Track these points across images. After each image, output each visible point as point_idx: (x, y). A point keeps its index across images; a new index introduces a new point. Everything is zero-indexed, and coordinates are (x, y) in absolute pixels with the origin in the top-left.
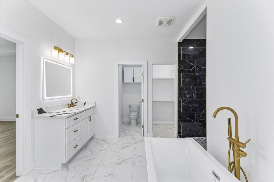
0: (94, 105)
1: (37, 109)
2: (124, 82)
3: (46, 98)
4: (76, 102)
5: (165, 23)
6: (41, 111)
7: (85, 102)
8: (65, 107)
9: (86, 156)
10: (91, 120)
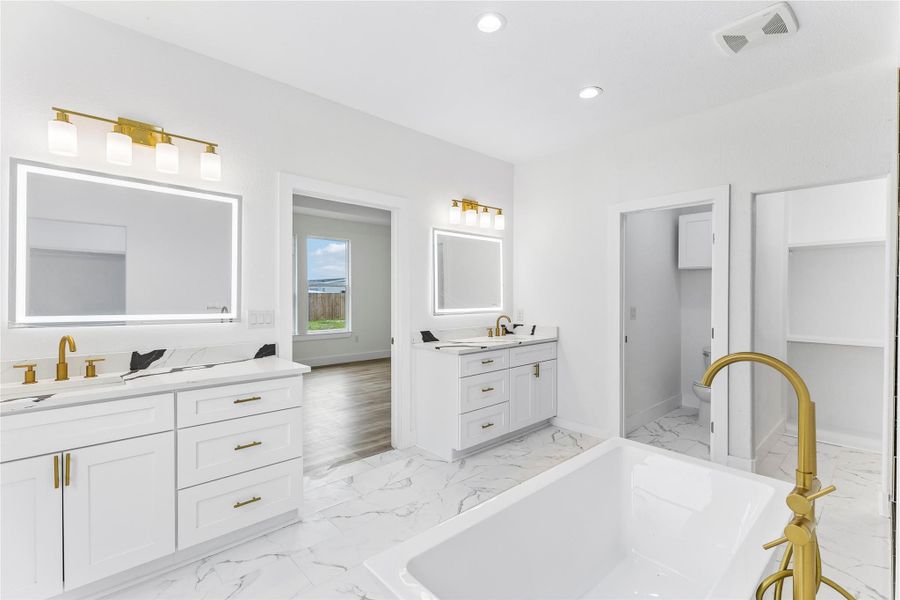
0: (553, 335)
1: (422, 333)
2: (680, 266)
3: (437, 311)
4: (515, 326)
5: (755, 35)
6: (428, 337)
7: (534, 327)
8: (483, 336)
9: (510, 456)
10: (537, 375)
